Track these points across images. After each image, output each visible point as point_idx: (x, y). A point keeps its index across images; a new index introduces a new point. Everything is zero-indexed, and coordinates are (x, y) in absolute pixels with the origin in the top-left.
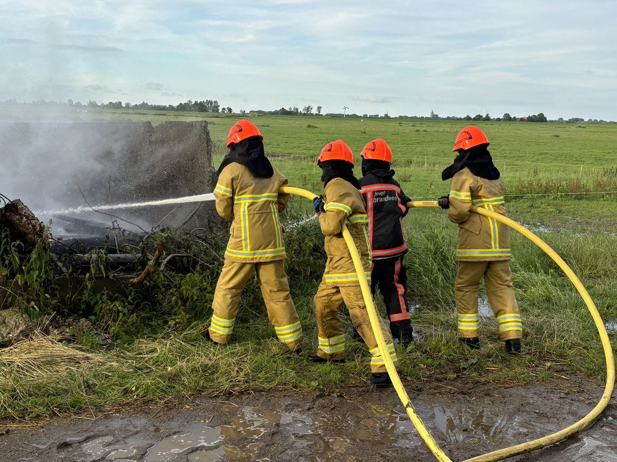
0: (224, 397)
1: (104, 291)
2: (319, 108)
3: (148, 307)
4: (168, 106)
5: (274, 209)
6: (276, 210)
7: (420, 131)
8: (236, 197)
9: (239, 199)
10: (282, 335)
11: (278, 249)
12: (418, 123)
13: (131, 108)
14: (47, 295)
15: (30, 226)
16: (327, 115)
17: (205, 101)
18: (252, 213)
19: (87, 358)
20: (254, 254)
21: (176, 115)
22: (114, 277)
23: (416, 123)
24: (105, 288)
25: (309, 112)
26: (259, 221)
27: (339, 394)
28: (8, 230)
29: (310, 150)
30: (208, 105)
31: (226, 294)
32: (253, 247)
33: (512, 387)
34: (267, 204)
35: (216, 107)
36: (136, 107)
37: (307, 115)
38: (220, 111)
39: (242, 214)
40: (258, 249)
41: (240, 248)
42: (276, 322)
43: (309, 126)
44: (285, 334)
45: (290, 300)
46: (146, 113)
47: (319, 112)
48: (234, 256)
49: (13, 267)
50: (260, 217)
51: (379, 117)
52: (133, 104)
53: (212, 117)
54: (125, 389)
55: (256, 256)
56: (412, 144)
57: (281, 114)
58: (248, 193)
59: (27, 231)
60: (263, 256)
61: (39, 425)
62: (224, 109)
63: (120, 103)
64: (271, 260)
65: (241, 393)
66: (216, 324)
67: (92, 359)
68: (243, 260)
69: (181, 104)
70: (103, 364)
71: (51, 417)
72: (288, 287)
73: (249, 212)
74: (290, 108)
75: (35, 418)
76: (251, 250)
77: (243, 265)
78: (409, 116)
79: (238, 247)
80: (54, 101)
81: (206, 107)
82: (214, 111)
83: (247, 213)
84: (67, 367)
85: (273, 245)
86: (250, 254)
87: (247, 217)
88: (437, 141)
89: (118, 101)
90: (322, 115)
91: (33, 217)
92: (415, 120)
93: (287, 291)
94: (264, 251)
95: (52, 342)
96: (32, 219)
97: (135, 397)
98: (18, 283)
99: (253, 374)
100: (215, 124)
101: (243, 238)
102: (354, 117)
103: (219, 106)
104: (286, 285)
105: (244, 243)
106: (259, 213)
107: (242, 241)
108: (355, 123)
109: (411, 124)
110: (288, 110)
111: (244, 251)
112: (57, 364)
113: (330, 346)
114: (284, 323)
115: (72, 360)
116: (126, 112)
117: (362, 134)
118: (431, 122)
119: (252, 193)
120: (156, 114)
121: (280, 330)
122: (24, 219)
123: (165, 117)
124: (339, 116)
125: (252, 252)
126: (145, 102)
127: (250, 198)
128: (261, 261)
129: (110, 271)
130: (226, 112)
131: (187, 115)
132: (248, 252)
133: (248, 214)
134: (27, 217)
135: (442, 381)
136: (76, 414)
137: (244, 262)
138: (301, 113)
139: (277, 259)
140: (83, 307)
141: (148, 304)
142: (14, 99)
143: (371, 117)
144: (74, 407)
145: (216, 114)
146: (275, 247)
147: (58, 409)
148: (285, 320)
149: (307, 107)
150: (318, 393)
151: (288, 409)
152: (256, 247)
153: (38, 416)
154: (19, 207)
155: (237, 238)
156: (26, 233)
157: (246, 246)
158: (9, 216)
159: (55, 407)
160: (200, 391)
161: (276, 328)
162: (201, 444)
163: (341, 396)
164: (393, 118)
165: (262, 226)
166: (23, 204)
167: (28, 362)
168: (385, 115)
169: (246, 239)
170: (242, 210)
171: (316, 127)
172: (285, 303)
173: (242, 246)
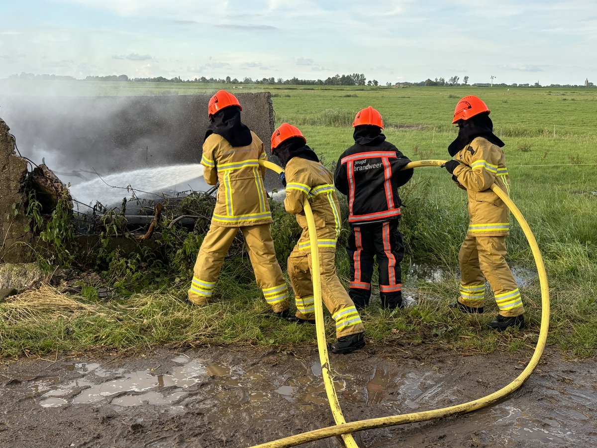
0: (181, 349)
1: (118, 248)
2: (466, 78)
3: (160, 265)
4: (317, 81)
5: (257, 175)
6: (259, 176)
7: (568, 100)
8: (218, 166)
9: (222, 168)
10: (269, 296)
11: (262, 213)
12: (569, 92)
13: (283, 84)
14: (66, 251)
15: (53, 188)
16: (474, 85)
17: (352, 75)
18: (234, 179)
19: (82, 308)
20: (238, 219)
21: (323, 89)
22: (130, 236)
23: (568, 91)
24: (119, 246)
25: (455, 83)
26: (241, 187)
27: (289, 352)
28: (35, 191)
29: (441, 120)
30: (355, 78)
31: (209, 258)
32: (236, 212)
33: (471, 355)
34: (249, 170)
35: (362, 82)
36: (288, 82)
37: (454, 85)
38: (366, 84)
39: (225, 181)
40: (242, 213)
41: (224, 213)
42: (264, 284)
43: (451, 97)
44: (271, 296)
45: (276, 262)
46: (295, 87)
47: (466, 82)
48: (219, 220)
49: (38, 226)
50: (242, 183)
51: (530, 86)
52: (285, 80)
53: (357, 90)
54: (96, 337)
55: (239, 221)
56: (553, 113)
57: (427, 85)
58: (229, 161)
59: (51, 193)
60: (246, 220)
61: (6, 363)
62: (370, 82)
63: (273, 79)
64: (254, 224)
65: (199, 346)
66: (196, 286)
67: (85, 309)
68: (228, 224)
69: (329, 78)
70: (93, 314)
71: (20, 357)
72: (273, 250)
73: (231, 178)
74: (436, 79)
75: (6, 357)
76: (235, 215)
77: (227, 229)
78: (562, 84)
79: (222, 213)
80: (214, 79)
81: (352, 80)
82: (360, 84)
83: (229, 180)
84: (59, 315)
85: (256, 210)
86: (234, 219)
87: (229, 183)
88: (581, 110)
89: (271, 78)
90: (469, 85)
91: (56, 180)
92: (567, 88)
93: (274, 254)
94: (247, 215)
95: (56, 292)
96: (55, 182)
97: (103, 344)
98: (42, 239)
99: (220, 329)
100: (357, 97)
101: (227, 203)
102: (503, 86)
103: (365, 79)
104: (272, 248)
105: (227, 208)
106: (241, 179)
107: (225, 206)
108: (501, 93)
109: (562, 92)
110: (434, 81)
111: (228, 216)
112: (53, 312)
113: (305, 306)
114: (270, 285)
115: (68, 309)
116: (277, 87)
117: (504, 104)
118: (584, 90)
119: (233, 160)
120: (304, 89)
121: (267, 292)
122: (49, 182)
123: (313, 91)
124: (487, 86)
125: (236, 217)
126: (296, 77)
127: (232, 166)
128: (245, 225)
129: (126, 232)
130: (372, 85)
131: (333, 89)
132: (232, 216)
133: (231, 181)
134: (51, 180)
135: (403, 346)
136: (42, 356)
137: (228, 226)
138: (447, 84)
139: (260, 223)
140: (98, 262)
141: (160, 262)
142: (179, 77)
143: (521, 86)
144: (43, 350)
145: (361, 87)
146: (259, 212)
147: (29, 351)
148: (271, 282)
149: (453, 77)
150: (271, 350)
151: (234, 363)
152: (241, 211)
153: (9, 356)
154: (44, 171)
155: (222, 204)
156: (51, 195)
157: (230, 211)
158: (36, 179)
159: (27, 349)
160: (163, 343)
161: (263, 290)
162: (132, 390)
163: (291, 354)
164: (544, 87)
165: (244, 192)
166: (47, 168)
167: (27, 310)
168: (536, 84)
169: (229, 205)
170: (225, 177)
171: (458, 98)
172: (271, 265)
173: (226, 211)
